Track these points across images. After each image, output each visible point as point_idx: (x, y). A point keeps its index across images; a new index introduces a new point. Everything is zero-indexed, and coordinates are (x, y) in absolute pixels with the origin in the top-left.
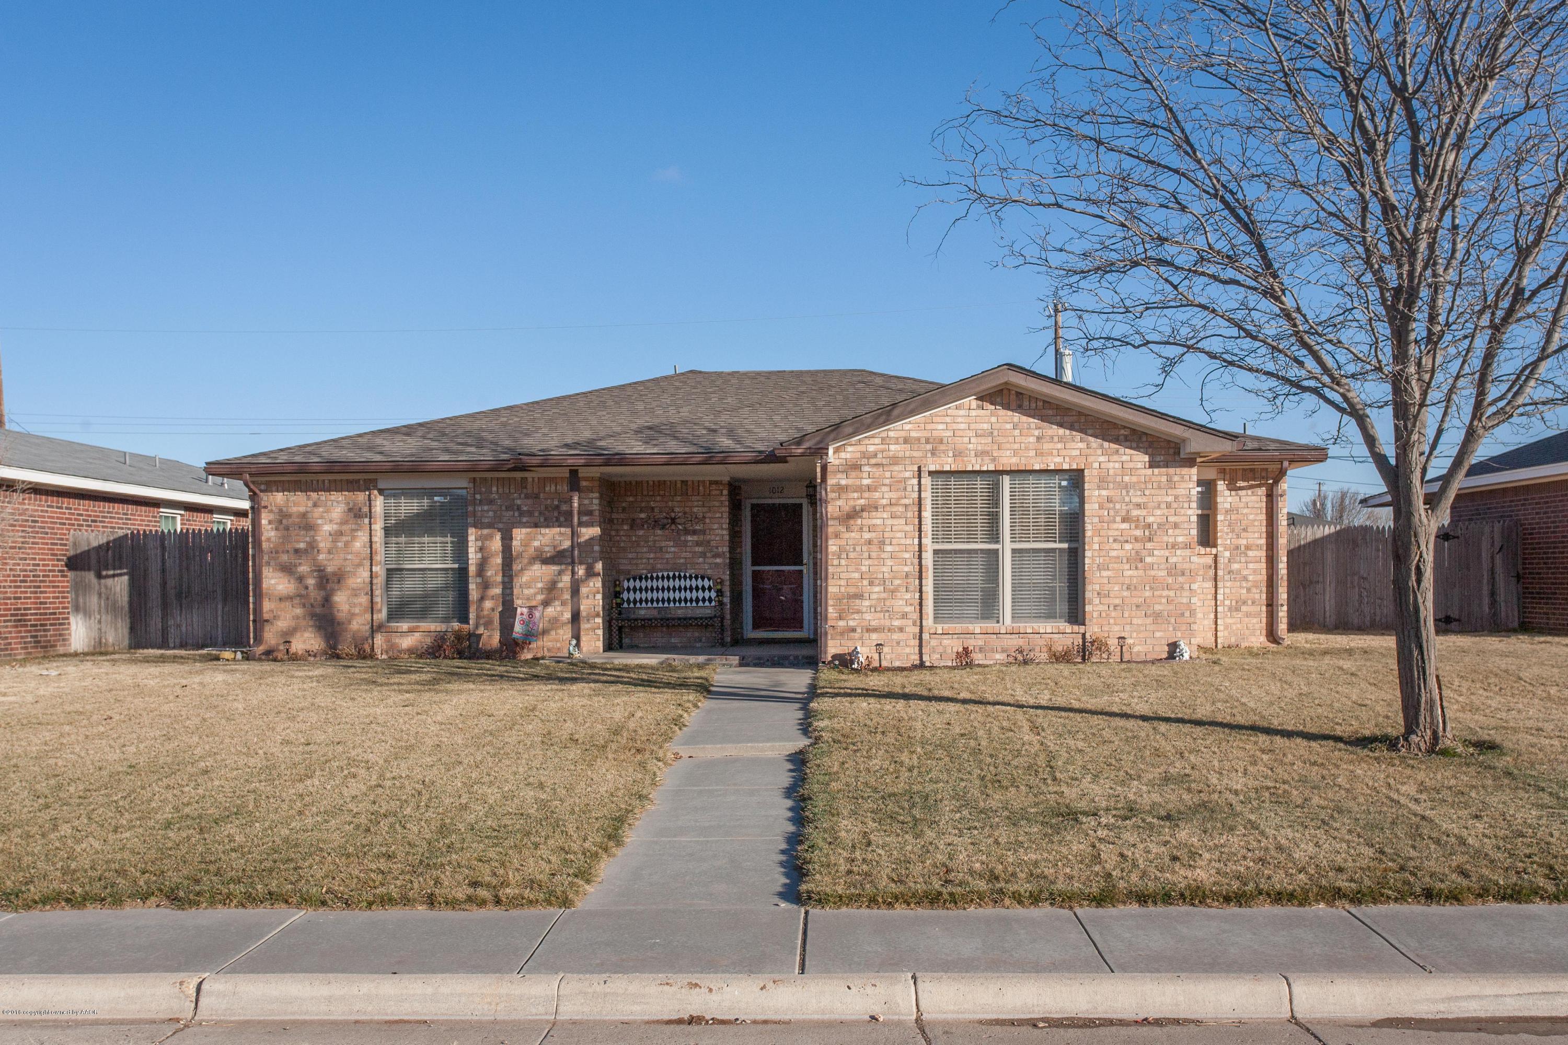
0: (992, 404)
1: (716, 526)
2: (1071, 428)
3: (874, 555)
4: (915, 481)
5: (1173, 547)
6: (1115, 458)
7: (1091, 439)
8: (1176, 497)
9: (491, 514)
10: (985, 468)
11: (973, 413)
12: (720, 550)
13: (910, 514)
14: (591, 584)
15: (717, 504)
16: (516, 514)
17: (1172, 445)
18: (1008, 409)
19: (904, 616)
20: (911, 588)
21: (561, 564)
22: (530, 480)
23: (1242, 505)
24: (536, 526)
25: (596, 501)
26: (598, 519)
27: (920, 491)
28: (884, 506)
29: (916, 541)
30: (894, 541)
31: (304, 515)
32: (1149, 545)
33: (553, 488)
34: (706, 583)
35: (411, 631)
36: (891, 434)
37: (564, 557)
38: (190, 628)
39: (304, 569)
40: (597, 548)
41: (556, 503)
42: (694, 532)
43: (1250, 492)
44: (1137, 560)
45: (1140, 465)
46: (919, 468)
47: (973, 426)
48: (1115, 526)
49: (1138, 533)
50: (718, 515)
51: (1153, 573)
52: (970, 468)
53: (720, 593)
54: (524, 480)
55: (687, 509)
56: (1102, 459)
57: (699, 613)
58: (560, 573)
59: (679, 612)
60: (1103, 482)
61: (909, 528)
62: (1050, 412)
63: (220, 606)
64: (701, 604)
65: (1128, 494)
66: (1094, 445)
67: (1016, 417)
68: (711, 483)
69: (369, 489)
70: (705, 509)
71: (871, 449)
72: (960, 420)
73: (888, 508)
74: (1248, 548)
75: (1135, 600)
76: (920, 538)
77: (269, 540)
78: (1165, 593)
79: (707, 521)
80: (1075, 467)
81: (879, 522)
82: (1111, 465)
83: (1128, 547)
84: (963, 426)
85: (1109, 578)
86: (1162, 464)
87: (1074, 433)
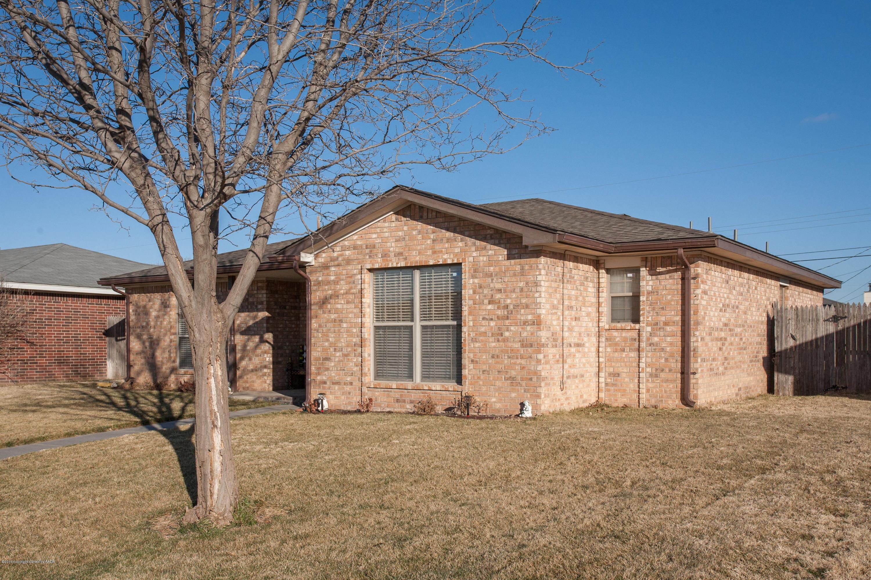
0: (404, 216)
2: (454, 231)
3: (336, 330)
4: (360, 277)
5: (524, 324)
6: (484, 253)
7: (468, 239)
10: (399, 265)
11: (393, 224)
13: (356, 301)
14: (262, 347)
18: (415, 220)
19: (352, 374)
20: (356, 354)
21: (248, 335)
23: (661, 287)
25: (265, 296)
26: (265, 306)
27: (361, 283)
28: (342, 295)
29: (360, 320)
30: (348, 320)
31: (145, 307)
35: (185, 374)
37: (250, 330)
39: (145, 337)
40: (265, 325)
44: (499, 335)
45: (501, 258)
46: (362, 267)
47: (393, 234)
48: (484, 307)
49: (499, 312)
51: (510, 344)
52: (390, 266)
56: (475, 254)
58: (248, 340)
60: (474, 273)
61: (356, 310)
62: (441, 220)
65: (492, 282)
66: (470, 243)
67: (420, 225)
71: (334, 254)
72: (385, 230)
73: (345, 296)
74: (666, 324)
75: (497, 367)
77: (132, 321)
78: (519, 361)
80: (455, 261)
81: (340, 306)
82: (481, 258)
83: (492, 324)
84: (387, 235)
85: (479, 348)
86: (516, 256)
87: (456, 235)
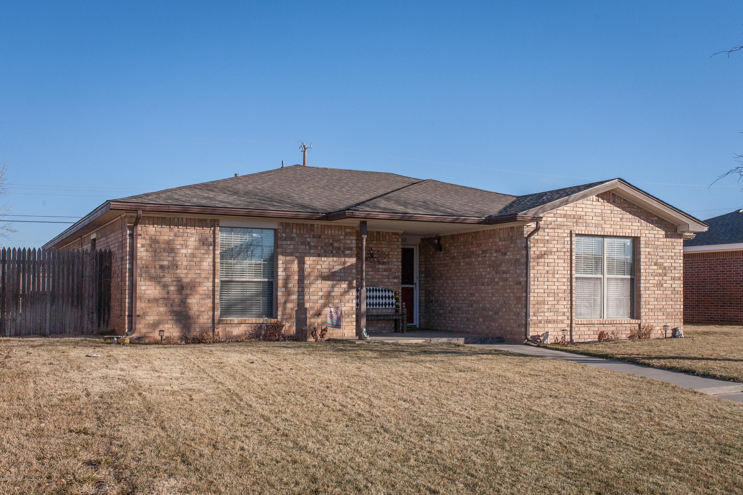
0: (602, 199)
1: (395, 260)
2: (635, 215)
3: (550, 279)
4: (569, 239)
5: (674, 279)
6: (652, 232)
7: (643, 221)
8: (675, 253)
9: (292, 247)
11: (594, 203)
12: (397, 274)
13: (566, 257)
14: (351, 294)
15: (396, 246)
16: (307, 248)
17: (674, 227)
18: (609, 202)
19: (564, 314)
20: (567, 299)
21: (333, 280)
22: (316, 226)
24: (319, 255)
25: (354, 242)
26: (353, 253)
27: (571, 244)
28: (555, 252)
29: (569, 272)
30: (559, 272)
31: (169, 242)
32: (664, 278)
33: (330, 232)
34: (391, 294)
35: (240, 323)
36: (558, 212)
37: (335, 276)
40: (354, 271)
41: (331, 241)
42: (383, 263)
44: (660, 285)
45: (661, 236)
46: (571, 231)
47: (594, 210)
48: (652, 267)
49: (661, 271)
50: (396, 253)
51: (666, 292)
52: (593, 233)
53: (397, 299)
54: (312, 225)
55: (380, 249)
56: (647, 232)
57: (385, 312)
58: (333, 286)
59: (374, 311)
60: (647, 245)
61: (566, 265)
62: (626, 206)
64: (387, 307)
65: (657, 251)
66: (644, 224)
67: (612, 207)
68: (393, 234)
69: (214, 227)
70: (389, 250)
71: (549, 219)
72: (588, 206)
73: (556, 253)
75: (659, 307)
76: (571, 270)
77: (141, 258)
78: (671, 303)
79: (390, 256)
80: (636, 235)
81: (552, 261)
82: (650, 235)
83: (657, 278)
84: (590, 210)
85: (649, 294)
86: (670, 236)
87: (636, 217)
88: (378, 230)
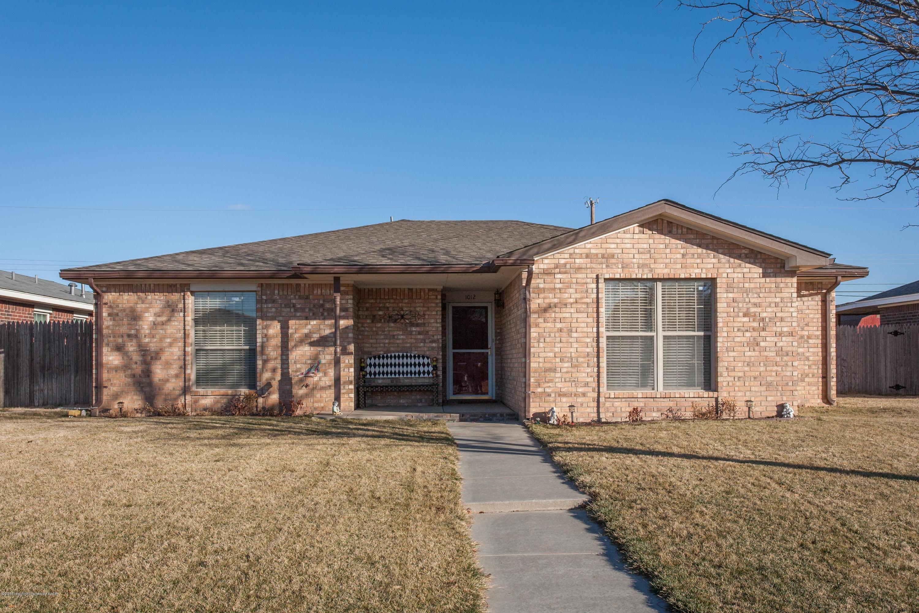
0: (650, 230)
1: (432, 321)
2: (707, 248)
3: (564, 339)
4: (594, 286)
5: (780, 335)
6: (738, 270)
7: (722, 256)
8: (782, 299)
9: (274, 310)
10: (645, 277)
11: (636, 236)
12: (435, 337)
13: (590, 310)
14: (347, 360)
15: (433, 305)
16: (292, 310)
17: (779, 261)
18: (662, 234)
19: (587, 384)
20: (591, 364)
21: (322, 346)
22: (303, 286)
23: (804, 307)
24: (307, 318)
25: (350, 301)
26: (351, 314)
27: (598, 293)
28: (571, 304)
29: (595, 330)
30: (579, 330)
31: (133, 309)
32: (763, 334)
33: (319, 291)
34: (426, 361)
35: (214, 394)
36: (577, 251)
38: (50, 392)
39: (132, 349)
40: (351, 335)
41: (321, 302)
42: (417, 325)
43: (810, 298)
44: (754, 344)
45: (756, 275)
46: (597, 276)
47: (636, 246)
48: (739, 319)
49: (755, 324)
50: (434, 313)
51: (766, 354)
52: (634, 276)
53: (435, 368)
55: (412, 309)
56: (729, 271)
57: (420, 382)
59: (406, 381)
60: (729, 288)
61: (590, 320)
62: (692, 236)
63: (73, 377)
64: (422, 375)
65: (747, 297)
66: (723, 261)
67: (667, 239)
68: (430, 290)
69: (184, 291)
70: (425, 309)
71: (562, 261)
72: (626, 241)
73: (574, 305)
74: (809, 337)
75: (753, 374)
76: (598, 327)
77: (108, 327)
78: (775, 368)
79: (427, 317)
80: (710, 276)
81: (568, 315)
82: (735, 275)
83: (748, 334)
84: (629, 246)
85: (734, 357)
86: (771, 274)
87: (709, 252)
88: (411, 287)
